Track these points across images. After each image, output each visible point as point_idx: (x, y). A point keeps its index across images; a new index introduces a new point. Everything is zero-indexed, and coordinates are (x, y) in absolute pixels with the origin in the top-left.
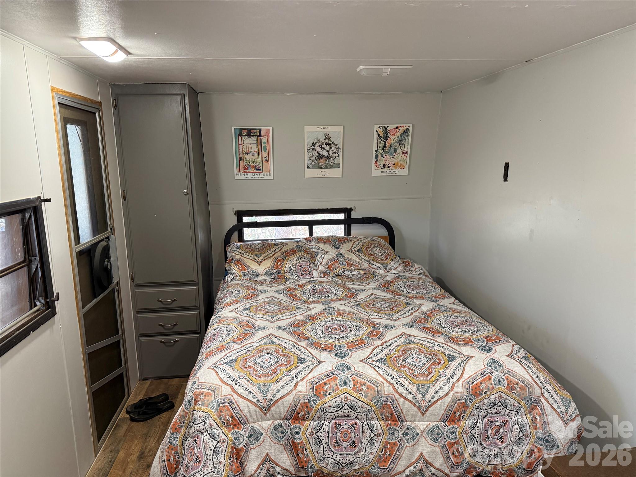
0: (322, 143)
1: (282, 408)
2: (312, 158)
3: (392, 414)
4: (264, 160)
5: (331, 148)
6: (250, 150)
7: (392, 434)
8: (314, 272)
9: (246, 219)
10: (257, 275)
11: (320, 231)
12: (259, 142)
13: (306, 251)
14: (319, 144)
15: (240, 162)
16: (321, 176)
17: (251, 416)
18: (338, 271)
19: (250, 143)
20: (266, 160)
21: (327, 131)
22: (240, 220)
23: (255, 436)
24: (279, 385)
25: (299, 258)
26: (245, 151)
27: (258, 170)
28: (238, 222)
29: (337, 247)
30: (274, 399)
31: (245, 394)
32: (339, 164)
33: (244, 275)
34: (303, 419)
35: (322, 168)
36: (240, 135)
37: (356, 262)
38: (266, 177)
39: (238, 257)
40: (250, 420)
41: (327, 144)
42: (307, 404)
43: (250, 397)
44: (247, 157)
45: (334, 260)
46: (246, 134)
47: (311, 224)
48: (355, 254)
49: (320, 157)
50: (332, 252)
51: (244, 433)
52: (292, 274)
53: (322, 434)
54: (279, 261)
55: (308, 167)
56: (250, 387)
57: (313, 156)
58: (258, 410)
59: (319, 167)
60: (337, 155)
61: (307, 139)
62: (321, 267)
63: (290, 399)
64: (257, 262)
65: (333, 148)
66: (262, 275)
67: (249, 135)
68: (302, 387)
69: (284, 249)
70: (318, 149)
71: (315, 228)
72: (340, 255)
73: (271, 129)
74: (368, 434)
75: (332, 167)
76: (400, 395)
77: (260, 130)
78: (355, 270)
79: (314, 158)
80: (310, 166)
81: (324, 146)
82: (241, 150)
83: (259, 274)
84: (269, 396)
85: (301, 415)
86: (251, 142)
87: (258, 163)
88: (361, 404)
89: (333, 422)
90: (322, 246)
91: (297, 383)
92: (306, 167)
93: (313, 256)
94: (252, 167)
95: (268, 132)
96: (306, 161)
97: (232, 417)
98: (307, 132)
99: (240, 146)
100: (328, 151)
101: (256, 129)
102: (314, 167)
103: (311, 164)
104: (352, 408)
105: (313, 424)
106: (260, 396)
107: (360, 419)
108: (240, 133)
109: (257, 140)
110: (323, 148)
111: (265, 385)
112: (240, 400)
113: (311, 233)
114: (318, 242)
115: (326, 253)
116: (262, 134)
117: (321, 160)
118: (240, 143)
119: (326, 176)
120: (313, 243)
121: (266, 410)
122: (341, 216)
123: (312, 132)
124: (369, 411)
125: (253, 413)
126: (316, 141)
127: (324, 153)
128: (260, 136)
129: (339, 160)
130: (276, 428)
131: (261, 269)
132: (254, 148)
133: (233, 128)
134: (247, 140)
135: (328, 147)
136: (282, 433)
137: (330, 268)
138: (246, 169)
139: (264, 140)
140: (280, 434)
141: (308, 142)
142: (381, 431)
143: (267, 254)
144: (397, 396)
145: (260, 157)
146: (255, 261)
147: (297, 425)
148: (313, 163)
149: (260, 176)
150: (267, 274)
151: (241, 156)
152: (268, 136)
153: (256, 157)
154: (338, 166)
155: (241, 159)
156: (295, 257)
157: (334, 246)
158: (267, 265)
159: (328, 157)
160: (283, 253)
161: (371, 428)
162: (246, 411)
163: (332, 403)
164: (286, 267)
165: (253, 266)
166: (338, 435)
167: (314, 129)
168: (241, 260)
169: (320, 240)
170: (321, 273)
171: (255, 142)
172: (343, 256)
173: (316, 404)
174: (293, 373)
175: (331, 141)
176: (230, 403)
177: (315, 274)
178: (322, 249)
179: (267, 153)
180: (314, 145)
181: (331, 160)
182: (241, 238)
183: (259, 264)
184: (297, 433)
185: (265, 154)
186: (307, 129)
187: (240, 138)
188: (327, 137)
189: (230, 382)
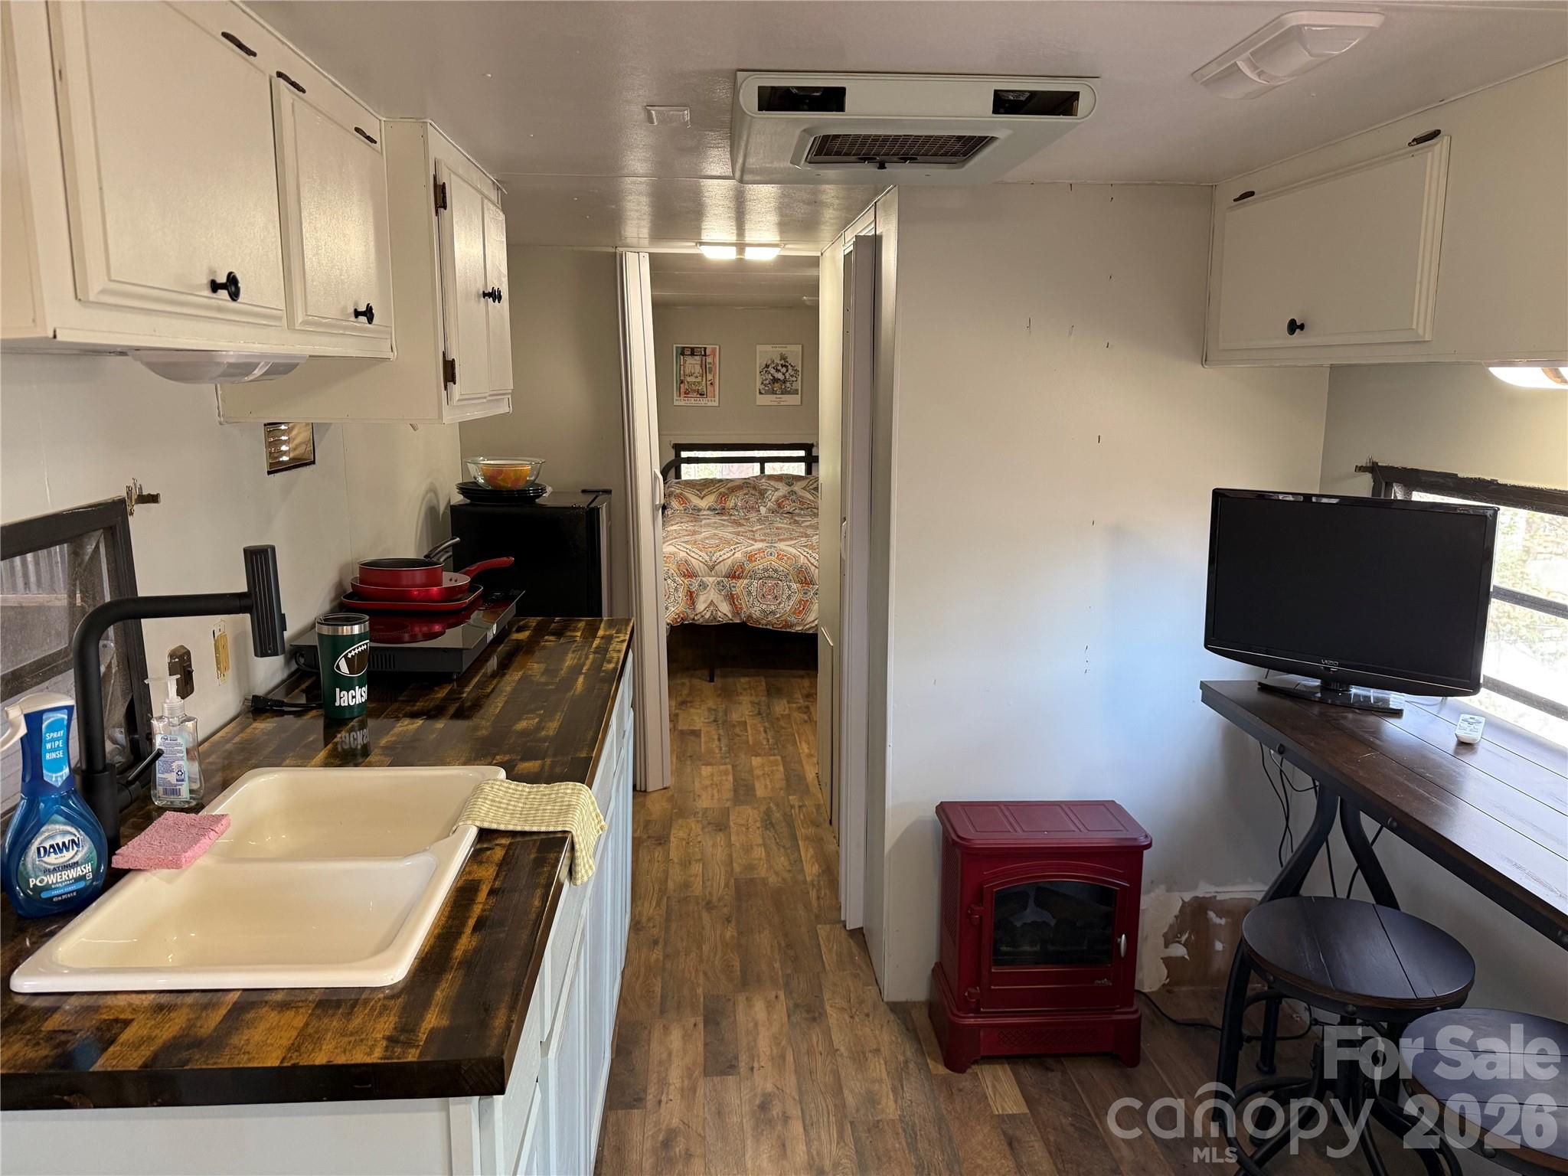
0: (778, 365)
1: (723, 568)
2: (765, 382)
3: (805, 578)
4: (709, 383)
5: (787, 371)
6: (693, 371)
7: (805, 593)
8: (761, 507)
9: (684, 454)
10: (699, 510)
11: (771, 469)
12: (704, 362)
13: (754, 488)
14: (773, 366)
15: (682, 385)
16: (776, 404)
17: (701, 571)
18: (788, 508)
19: (693, 364)
20: (711, 384)
21: (783, 350)
22: (678, 455)
23: (703, 586)
24: (721, 553)
25: (745, 494)
26: (687, 372)
27: (701, 395)
28: (676, 457)
29: (790, 484)
30: (718, 561)
31: (697, 556)
32: (797, 390)
33: (685, 510)
34: (739, 578)
35: (776, 394)
36: (683, 354)
37: (810, 500)
38: (710, 404)
39: (678, 491)
40: (700, 574)
41: (782, 366)
42: (742, 566)
43: (700, 559)
44: (689, 379)
45: (785, 496)
46: (689, 353)
47: (763, 461)
48: (809, 492)
49: (775, 380)
50: (783, 489)
51: (695, 583)
52: (737, 510)
53: (753, 589)
54: (723, 497)
55: (760, 393)
56: (700, 553)
57: (766, 380)
58: (706, 567)
59: (774, 392)
60: (794, 379)
61: (760, 359)
62: (769, 504)
63: (729, 561)
64: (699, 497)
65: (790, 371)
66: (705, 510)
67: (693, 354)
68: (738, 555)
69: (729, 485)
70: (773, 371)
71: (767, 465)
72: (793, 492)
73: (718, 347)
74: (787, 592)
75: (789, 393)
76: (812, 564)
77: (705, 348)
78: (808, 509)
79: (767, 382)
80: (763, 392)
81: (779, 368)
82: (682, 372)
83: (701, 510)
84: (714, 558)
85: (737, 573)
86: (694, 362)
87: (702, 388)
88: (782, 568)
89: (761, 581)
90: (772, 483)
91: (735, 553)
92: (758, 392)
93: (762, 493)
94: (694, 391)
95: (714, 351)
96: (758, 385)
97: (687, 570)
98: (760, 352)
99: (682, 367)
100: (784, 374)
101: (701, 348)
102: (767, 393)
103: (764, 389)
104: (776, 571)
105: (746, 581)
106: (707, 558)
107: (781, 580)
108: (682, 352)
109: (702, 360)
110: (778, 371)
111: (711, 552)
112: (693, 560)
113: (762, 470)
114: (768, 479)
115: (777, 490)
116: (707, 353)
117: (776, 385)
118: (682, 363)
119: (782, 403)
120: (763, 480)
121: (712, 568)
122: (802, 453)
123: (766, 352)
124: (788, 574)
125: (702, 569)
126: (769, 362)
127: (780, 376)
128: (705, 355)
129: (798, 385)
130: (718, 583)
131: (703, 504)
132: (698, 369)
133: (675, 346)
134: (690, 360)
135: (784, 370)
136: (723, 586)
137: (779, 506)
138: (688, 394)
139: (709, 360)
140: (721, 588)
141: (760, 362)
142: (796, 590)
143: (710, 489)
144: (810, 565)
145: (704, 379)
146: (697, 495)
147: (734, 581)
148: (766, 388)
149: (703, 402)
150: (709, 509)
151: (682, 378)
152: (714, 355)
153: (699, 379)
154: (796, 392)
155: (682, 382)
156: (740, 493)
157: (786, 484)
158: (709, 501)
159: (785, 382)
160: (728, 488)
161: (789, 587)
162: (697, 567)
163: (761, 567)
164: (731, 503)
165: (696, 501)
166: (764, 590)
167: (768, 348)
168: (681, 494)
169: (771, 477)
170: (769, 510)
171: (699, 362)
172: (795, 493)
173: (749, 567)
174: (732, 547)
175: (787, 362)
176: (686, 561)
177: (763, 510)
178: (772, 486)
179: (712, 376)
180: (767, 366)
181: (788, 385)
182: (678, 475)
183: (702, 499)
184: (734, 587)
185: (710, 377)
186: (759, 348)
187: (682, 357)
188: (783, 358)
189: (685, 550)
